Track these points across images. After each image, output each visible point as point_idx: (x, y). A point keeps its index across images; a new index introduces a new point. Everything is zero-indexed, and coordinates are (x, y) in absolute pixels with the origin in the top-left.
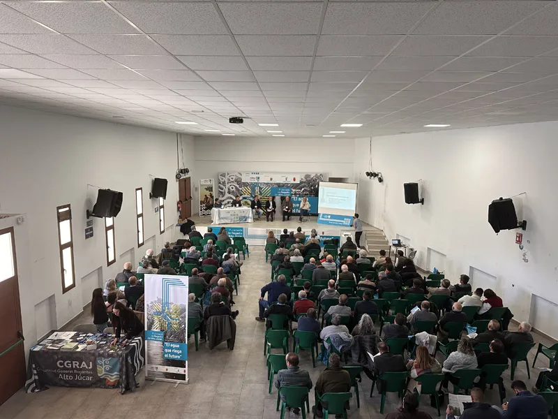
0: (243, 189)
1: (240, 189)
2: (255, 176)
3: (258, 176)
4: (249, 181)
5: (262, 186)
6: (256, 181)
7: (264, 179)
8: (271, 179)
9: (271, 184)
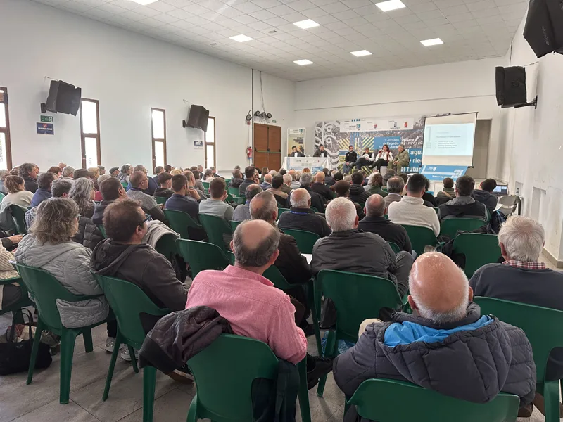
0: (340, 141)
1: (338, 141)
2: (355, 123)
3: (358, 123)
4: (348, 131)
5: (363, 137)
6: (356, 130)
7: (366, 127)
8: (375, 126)
9: (375, 133)
